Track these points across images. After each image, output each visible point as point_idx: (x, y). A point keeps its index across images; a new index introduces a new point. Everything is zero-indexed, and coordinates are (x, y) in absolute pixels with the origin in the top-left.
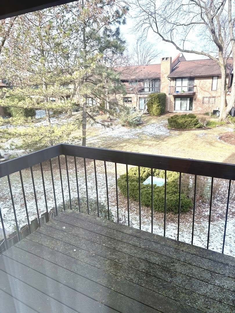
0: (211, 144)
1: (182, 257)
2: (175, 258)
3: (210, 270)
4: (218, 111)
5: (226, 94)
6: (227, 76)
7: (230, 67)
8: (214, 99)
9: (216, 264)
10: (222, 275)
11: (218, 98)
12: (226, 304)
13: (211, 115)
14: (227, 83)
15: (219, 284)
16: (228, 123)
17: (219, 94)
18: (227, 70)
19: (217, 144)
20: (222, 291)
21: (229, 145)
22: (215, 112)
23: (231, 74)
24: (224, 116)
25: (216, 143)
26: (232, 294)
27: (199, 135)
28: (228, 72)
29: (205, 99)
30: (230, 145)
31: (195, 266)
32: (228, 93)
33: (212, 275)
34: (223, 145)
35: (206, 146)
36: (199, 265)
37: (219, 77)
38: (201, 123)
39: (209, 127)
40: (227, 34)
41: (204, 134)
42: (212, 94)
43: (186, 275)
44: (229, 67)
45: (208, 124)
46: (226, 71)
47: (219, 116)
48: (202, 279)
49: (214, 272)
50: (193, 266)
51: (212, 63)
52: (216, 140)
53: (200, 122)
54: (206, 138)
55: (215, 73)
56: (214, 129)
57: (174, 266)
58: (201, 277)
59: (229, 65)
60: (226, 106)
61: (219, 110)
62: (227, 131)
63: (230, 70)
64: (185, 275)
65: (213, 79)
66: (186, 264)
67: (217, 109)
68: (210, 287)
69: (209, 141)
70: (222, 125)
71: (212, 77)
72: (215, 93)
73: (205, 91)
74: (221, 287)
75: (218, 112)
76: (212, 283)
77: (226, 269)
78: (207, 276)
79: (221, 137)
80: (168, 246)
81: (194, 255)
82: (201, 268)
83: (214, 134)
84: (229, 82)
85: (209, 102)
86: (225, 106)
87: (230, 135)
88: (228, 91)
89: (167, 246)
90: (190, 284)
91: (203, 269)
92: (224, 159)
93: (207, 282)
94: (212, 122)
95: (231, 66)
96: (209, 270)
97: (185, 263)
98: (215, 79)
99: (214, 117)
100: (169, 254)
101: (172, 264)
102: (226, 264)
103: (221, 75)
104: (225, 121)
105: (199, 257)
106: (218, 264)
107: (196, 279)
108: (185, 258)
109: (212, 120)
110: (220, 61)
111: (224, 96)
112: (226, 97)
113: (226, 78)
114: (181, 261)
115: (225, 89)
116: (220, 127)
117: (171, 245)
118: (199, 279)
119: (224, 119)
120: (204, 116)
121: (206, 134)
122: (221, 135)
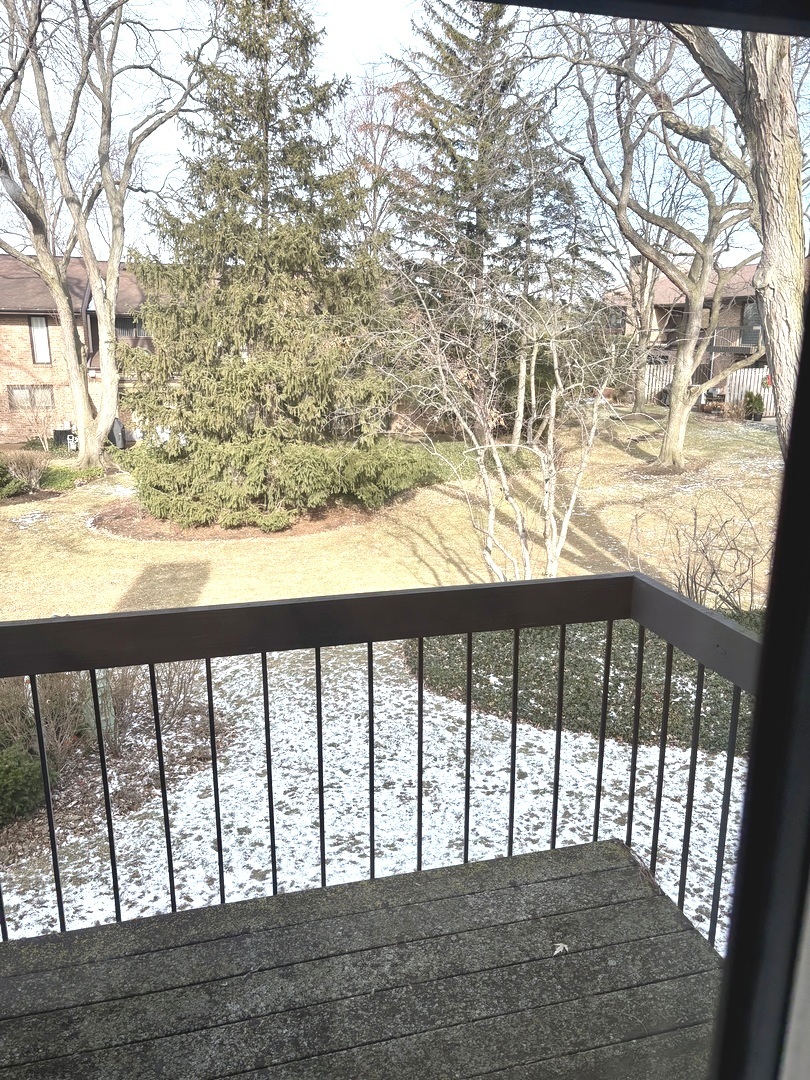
0: (70, 546)
1: (96, 987)
2: (72, 1003)
3: (202, 980)
4: (69, 432)
5: (86, 378)
6: (76, 317)
7: (81, 288)
8: (47, 392)
9: (215, 950)
10: (241, 974)
11: (61, 390)
12: (280, 1064)
13: (51, 449)
14: (82, 339)
15: (240, 1013)
16: (112, 471)
17: (63, 377)
18: (72, 299)
19: (91, 544)
20: (255, 1030)
21: (130, 540)
22: (61, 437)
23: (88, 312)
24: (94, 448)
25: (87, 541)
26: (286, 1020)
27: (20, 520)
28: (78, 304)
29: (15, 392)
30: (134, 540)
31: (151, 992)
32: (92, 373)
33: (210, 994)
34: (113, 545)
35: (56, 554)
36: (163, 983)
37: (50, 318)
38: (19, 478)
39: (53, 489)
40: (47, 178)
41: (38, 516)
42: (39, 376)
43: (129, 1041)
44: (77, 290)
45: (47, 477)
46: (70, 302)
47: (77, 449)
48: (184, 1025)
49: (214, 980)
50: (144, 998)
51: (14, 271)
52: (84, 531)
53: (13, 473)
54: (49, 527)
55: (35, 303)
56: (72, 495)
57: (76, 1035)
58: (180, 1019)
59: (76, 281)
60: (94, 416)
61: (74, 428)
62: (112, 497)
63: (82, 298)
64: (126, 1044)
65: (30, 325)
66: (117, 1002)
67: (67, 427)
68: (218, 1037)
69: (63, 536)
70: (92, 479)
71: (26, 317)
72: (50, 374)
73: (12, 364)
74: (249, 1018)
75: (71, 438)
76: (220, 1022)
77: (247, 949)
78: (196, 1004)
79: (100, 519)
80: (32, 972)
81: (136, 954)
82: (173, 988)
83: (73, 510)
84: (87, 339)
85: (32, 401)
86: (91, 417)
87: (125, 510)
88: (88, 366)
89: (28, 973)
90: (150, 1066)
91: (180, 990)
92: (125, 591)
93: (204, 1025)
94: (57, 472)
95: (82, 285)
96: (198, 983)
97: (114, 1002)
98: (37, 326)
99: (62, 455)
100: (44, 999)
101: (66, 1033)
102: (243, 933)
103: (56, 312)
104: (101, 465)
105: (155, 954)
106: (217, 945)
107: (167, 1036)
108: (109, 985)
109: (58, 463)
110: (42, 264)
111: (81, 381)
112: (87, 387)
113: (75, 325)
114: (97, 1002)
115: (80, 362)
116: (88, 486)
117: (42, 963)
118: (175, 1034)
119: (95, 457)
120: (24, 452)
121: (44, 514)
122: (99, 512)
